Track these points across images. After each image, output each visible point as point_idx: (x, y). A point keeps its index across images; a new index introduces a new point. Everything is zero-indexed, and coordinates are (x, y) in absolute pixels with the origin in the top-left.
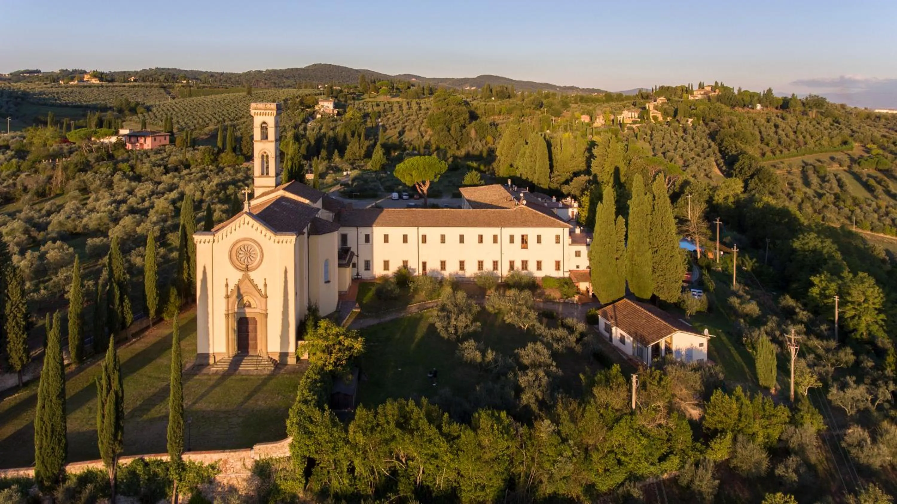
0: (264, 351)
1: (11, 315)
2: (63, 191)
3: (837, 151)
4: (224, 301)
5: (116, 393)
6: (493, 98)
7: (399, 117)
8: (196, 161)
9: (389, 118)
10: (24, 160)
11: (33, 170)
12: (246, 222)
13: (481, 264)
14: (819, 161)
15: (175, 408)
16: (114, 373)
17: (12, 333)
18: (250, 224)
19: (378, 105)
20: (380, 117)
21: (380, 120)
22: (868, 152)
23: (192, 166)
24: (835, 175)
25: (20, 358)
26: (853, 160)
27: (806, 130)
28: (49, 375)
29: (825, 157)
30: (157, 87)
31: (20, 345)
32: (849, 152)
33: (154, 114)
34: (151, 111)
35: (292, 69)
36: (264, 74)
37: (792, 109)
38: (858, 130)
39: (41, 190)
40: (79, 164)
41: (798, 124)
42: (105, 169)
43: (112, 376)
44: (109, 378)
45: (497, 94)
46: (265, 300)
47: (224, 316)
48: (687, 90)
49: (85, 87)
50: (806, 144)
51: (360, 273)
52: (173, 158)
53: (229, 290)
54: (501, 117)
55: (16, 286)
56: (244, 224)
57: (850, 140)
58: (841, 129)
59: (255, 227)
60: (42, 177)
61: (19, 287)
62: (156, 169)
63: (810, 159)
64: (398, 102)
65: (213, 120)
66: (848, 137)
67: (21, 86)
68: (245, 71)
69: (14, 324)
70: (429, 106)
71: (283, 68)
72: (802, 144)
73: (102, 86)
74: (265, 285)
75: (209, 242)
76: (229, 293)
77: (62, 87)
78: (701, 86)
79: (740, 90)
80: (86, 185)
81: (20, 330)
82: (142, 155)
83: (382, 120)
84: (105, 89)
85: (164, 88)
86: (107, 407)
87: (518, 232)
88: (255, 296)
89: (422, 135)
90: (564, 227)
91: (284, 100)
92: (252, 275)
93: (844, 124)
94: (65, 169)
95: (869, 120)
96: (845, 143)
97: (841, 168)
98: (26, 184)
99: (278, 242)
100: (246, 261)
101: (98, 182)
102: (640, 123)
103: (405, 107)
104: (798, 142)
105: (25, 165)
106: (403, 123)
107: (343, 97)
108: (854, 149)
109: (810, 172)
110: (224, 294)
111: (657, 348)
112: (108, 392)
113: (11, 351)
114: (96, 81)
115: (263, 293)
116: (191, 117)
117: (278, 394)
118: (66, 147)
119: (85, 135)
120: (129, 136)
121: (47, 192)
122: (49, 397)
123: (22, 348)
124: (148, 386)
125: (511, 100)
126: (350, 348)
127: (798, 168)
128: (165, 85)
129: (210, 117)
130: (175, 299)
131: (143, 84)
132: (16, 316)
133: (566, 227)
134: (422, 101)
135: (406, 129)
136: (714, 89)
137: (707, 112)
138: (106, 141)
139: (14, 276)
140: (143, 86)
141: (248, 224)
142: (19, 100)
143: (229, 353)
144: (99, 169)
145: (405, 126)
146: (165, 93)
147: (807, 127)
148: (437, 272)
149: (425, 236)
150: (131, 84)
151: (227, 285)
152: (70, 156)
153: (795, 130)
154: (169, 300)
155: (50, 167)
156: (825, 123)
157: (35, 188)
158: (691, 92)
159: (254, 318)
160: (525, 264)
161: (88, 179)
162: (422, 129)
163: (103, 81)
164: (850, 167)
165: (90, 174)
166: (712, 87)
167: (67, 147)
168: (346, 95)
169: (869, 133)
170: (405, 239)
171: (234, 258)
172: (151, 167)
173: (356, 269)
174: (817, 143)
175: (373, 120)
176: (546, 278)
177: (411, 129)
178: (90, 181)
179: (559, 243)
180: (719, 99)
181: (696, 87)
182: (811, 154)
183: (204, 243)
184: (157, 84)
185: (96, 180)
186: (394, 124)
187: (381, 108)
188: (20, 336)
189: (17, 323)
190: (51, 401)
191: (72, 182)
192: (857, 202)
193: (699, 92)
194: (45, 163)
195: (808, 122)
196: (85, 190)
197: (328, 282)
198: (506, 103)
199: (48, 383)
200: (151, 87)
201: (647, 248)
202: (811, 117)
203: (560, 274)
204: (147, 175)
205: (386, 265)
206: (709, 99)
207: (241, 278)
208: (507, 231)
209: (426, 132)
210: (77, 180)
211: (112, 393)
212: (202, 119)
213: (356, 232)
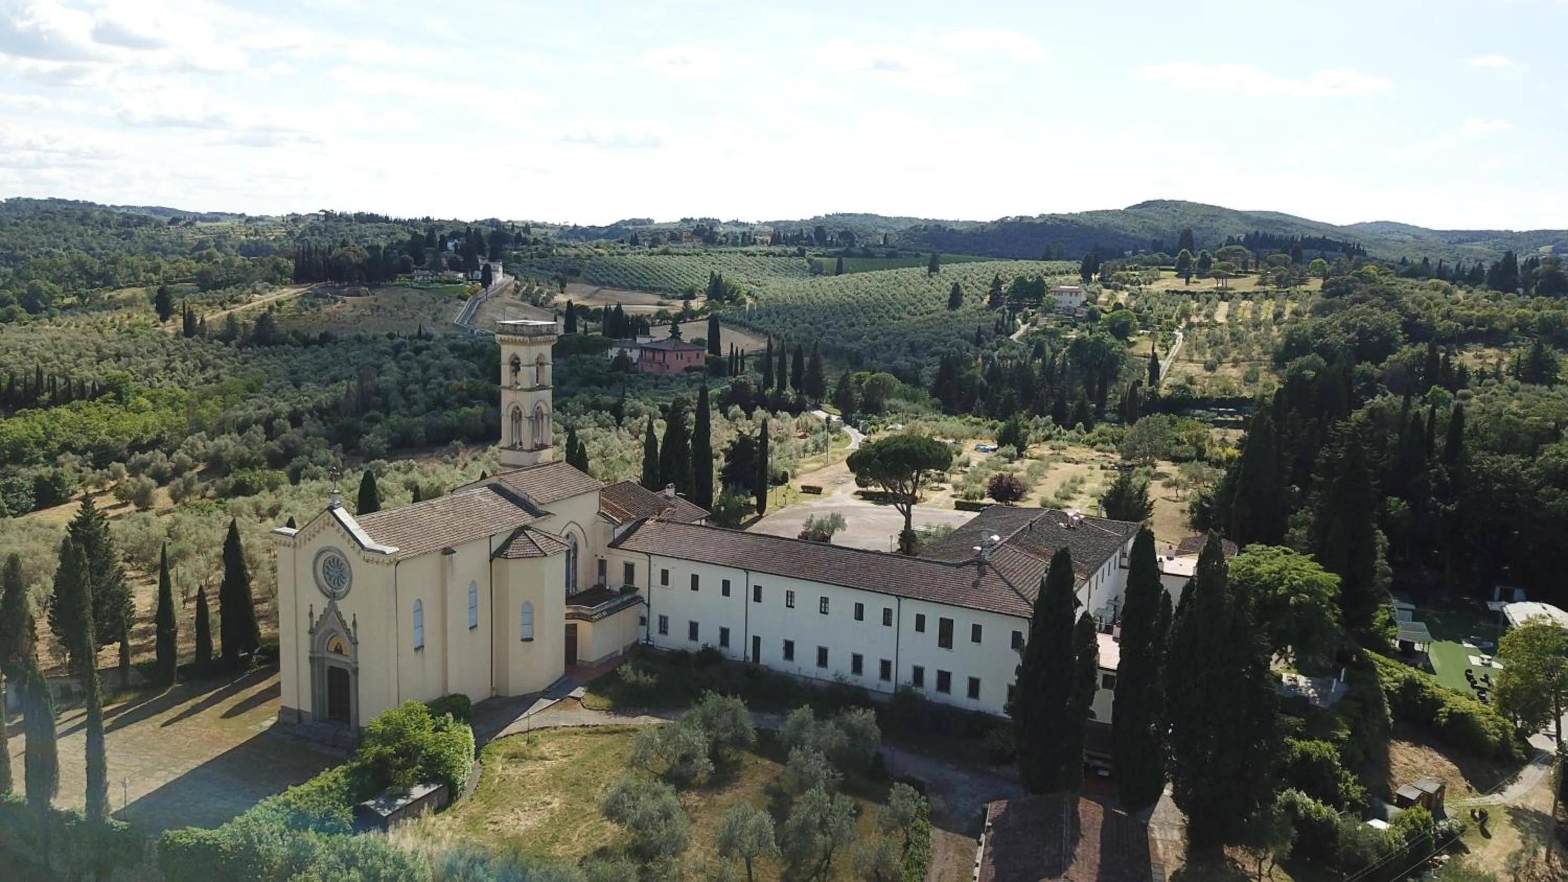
0: (355, 724)
4: (308, 637)
12: (331, 522)
13: (857, 661)
18: (336, 527)
46: (354, 645)
47: (309, 658)
51: (652, 636)
53: (314, 622)
56: (328, 524)
59: (341, 532)
74: (354, 624)
75: (289, 546)
76: (314, 626)
87: (932, 611)
88: (345, 638)
92: (340, 605)
99: (368, 561)
100: (335, 583)
110: (308, 627)
115: (352, 635)
120: (644, 348)
141: (333, 525)
143: (315, 715)
148: (779, 662)
149: (760, 589)
151: (311, 614)
159: (346, 672)
160: (944, 680)
170: (726, 588)
171: (319, 575)
173: (645, 628)
176: (986, 717)
179: (1019, 648)
183: (284, 545)
197: (528, 639)
205: (694, 630)
207: (327, 607)
208: (912, 607)
213: (647, 563)
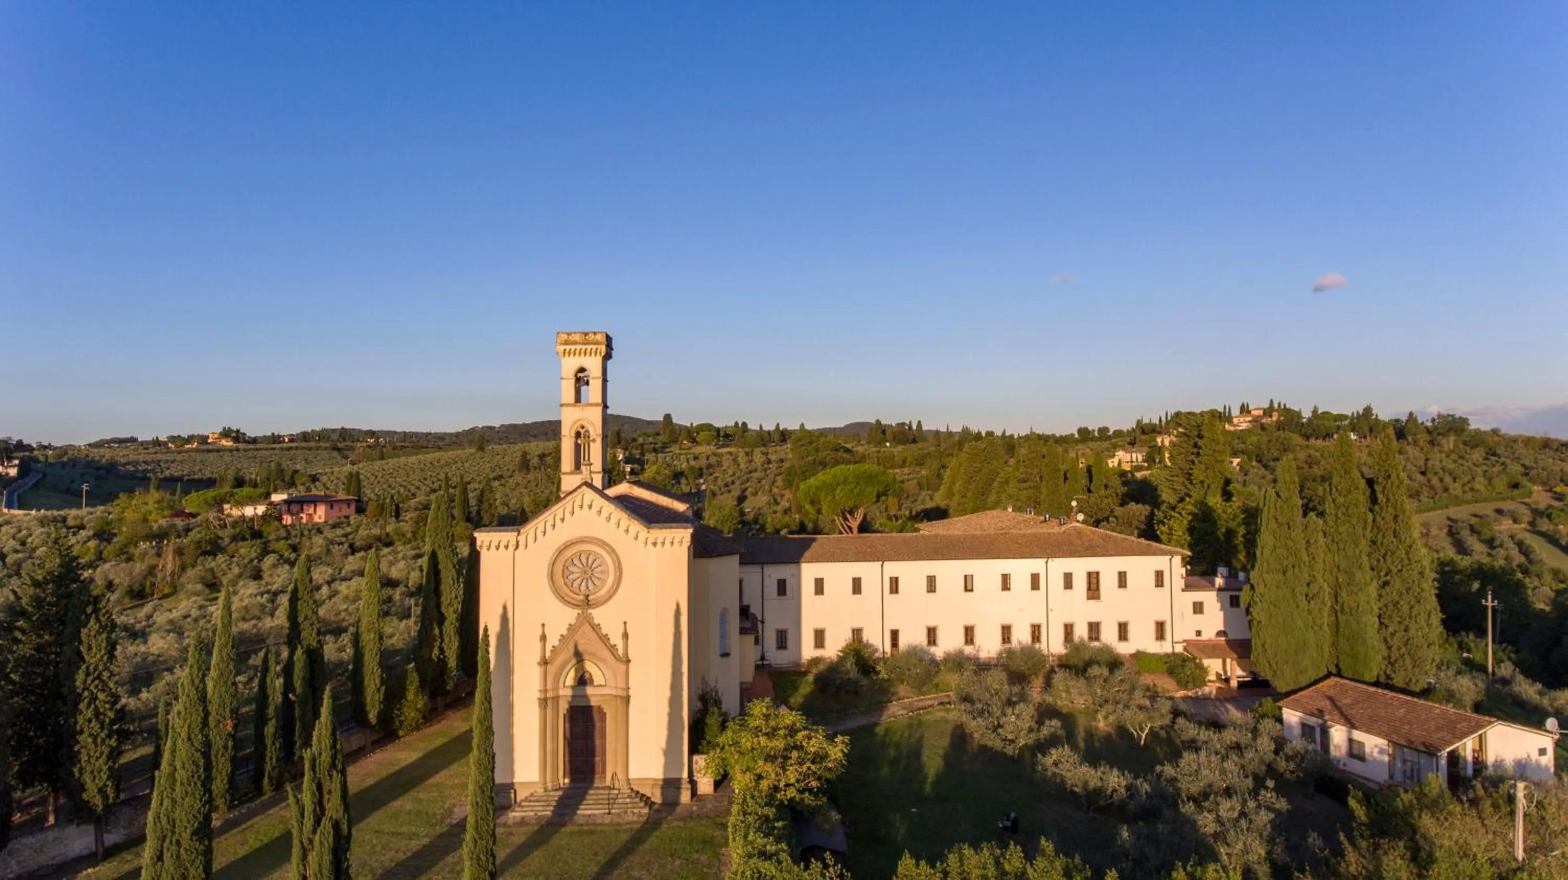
0: (620, 776)
1: (86, 693)
2: (175, 587)
3: (1504, 499)
4: (537, 671)
5: (336, 826)
6: (888, 444)
7: (734, 475)
8: (404, 535)
9: (716, 478)
10: (109, 543)
11: (124, 557)
12: (586, 503)
13: (1006, 631)
14: (1476, 516)
15: (479, 858)
16: (331, 776)
17: (86, 733)
18: (595, 508)
19: (696, 458)
20: (701, 476)
21: (702, 481)
22: (1560, 500)
23: (397, 543)
24: (1512, 537)
25: (100, 791)
26: (1536, 513)
27: (1443, 469)
28: (175, 780)
29: (1487, 509)
30: (326, 449)
31: (101, 761)
32: (1526, 500)
33: (324, 484)
34: (318, 480)
35: (543, 422)
36: (498, 432)
37: (1410, 438)
38: (1535, 465)
39: (136, 587)
40: (203, 544)
41: (1427, 460)
42: (248, 550)
43: (326, 785)
44: (320, 787)
45: (894, 438)
46: (623, 667)
47: (536, 704)
48: (1223, 417)
49: (209, 451)
50: (1446, 490)
51: (768, 655)
52: (363, 533)
53: (549, 648)
54: (906, 470)
55: (99, 633)
56: (581, 507)
57: (1524, 481)
58: (1503, 464)
59: (605, 514)
60: (139, 567)
61: (104, 636)
62: (335, 549)
63: (1461, 513)
64: (731, 453)
65: (424, 488)
66: (1520, 477)
67: (107, 454)
68: (466, 429)
69: (89, 714)
70: (783, 456)
71: (528, 421)
72: (1439, 490)
73: (238, 450)
74: (626, 636)
75: (506, 547)
76: (548, 654)
77: (173, 452)
78: (1244, 410)
79: (1315, 411)
80: (215, 577)
81: (102, 728)
82: (310, 531)
83: (706, 481)
84: (241, 454)
85: (339, 450)
86: (312, 857)
87: (1080, 567)
88: (603, 661)
89: (775, 500)
90: (1172, 554)
91: (539, 456)
92: (598, 615)
93: (1508, 457)
94: (179, 552)
95: (1547, 450)
96: (1516, 486)
97: (1517, 526)
98: (111, 577)
99: (655, 544)
100: (583, 587)
101: (236, 570)
102: (1147, 469)
103: (742, 459)
104: (1432, 488)
105: (109, 549)
106: (742, 484)
107: (636, 449)
108: (1535, 495)
109: (1465, 534)
110: (537, 657)
111: (1454, 758)
112: (318, 822)
113: (81, 774)
114: (227, 443)
115: (621, 652)
116: (385, 486)
117: (672, 855)
118: (180, 523)
119: (214, 499)
120: (287, 502)
121: (148, 590)
122: (173, 833)
123: (105, 768)
124: (378, 848)
125: (920, 445)
126: (819, 758)
127: (1441, 529)
128: (340, 445)
129: (418, 484)
130: (416, 695)
131: (304, 444)
132: (96, 698)
133: (1177, 553)
134: (771, 450)
135: (747, 493)
136: (1268, 412)
137: (1264, 447)
138: (249, 511)
139: (94, 611)
140: (303, 448)
141: (590, 507)
142: (102, 472)
143: (545, 783)
144: (237, 551)
145: (746, 489)
146: (339, 458)
147: (1444, 463)
148: (922, 650)
149: (897, 579)
150: (285, 445)
151: (543, 638)
152: (187, 535)
153: (1423, 469)
154: (404, 696)
155: (153, 552)
156: (1474, 456)
157: (126, 584)
158: (1229, 419)
159: (599, 707)
160: (1094, 628)
161: (219, 566)
162: (775, 490)
163: (239, 442)
164: (1532, 524)
165: (221, 558)
166: (1264, 410)
167: (182, 523)
168: (642, 445)
169: (1557, 468)
170: (857, 586)
171: (560, 581)
172: (327, 546)
173: (759, 647)
174: (1467, 488)
175: (691, 481)
176: (1139, 656)
177: (757, 493)
178: (222, 570)
179: (1162, 586)
180: (1280, 426)
181: (1235, 412)
182: (1459, 505)
183: (498, 548)
184: (328, 445)
185: (233, 566)
186: (726, 485)
187: (703, 462)
188: (103, 741)
189: (97, 714)
190: (178, 843)
191: (191, 573)
192: (1561, 577)
193: (1242, 420)
194: (143, 546)
195: (1443, 455)
196: (213, 586)
197: (726, 655)
198: (911, 451)
199: (174, 801)
200: (318, 449)
201: (1368, 577)
202: (1446, 449)
203: (1165, 648)
204: (321, 559)
205: (820, 638)
206: (1263, 428)
207: (573, 622)
208: (1059, 566)
209: (783, 496)
210: (200, 568)
211: (326, 824)
212: (405, 487)
213: (760, 575)
